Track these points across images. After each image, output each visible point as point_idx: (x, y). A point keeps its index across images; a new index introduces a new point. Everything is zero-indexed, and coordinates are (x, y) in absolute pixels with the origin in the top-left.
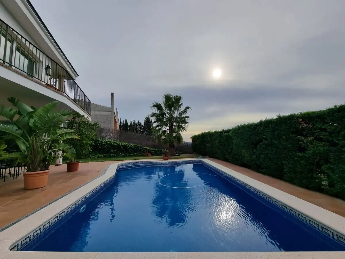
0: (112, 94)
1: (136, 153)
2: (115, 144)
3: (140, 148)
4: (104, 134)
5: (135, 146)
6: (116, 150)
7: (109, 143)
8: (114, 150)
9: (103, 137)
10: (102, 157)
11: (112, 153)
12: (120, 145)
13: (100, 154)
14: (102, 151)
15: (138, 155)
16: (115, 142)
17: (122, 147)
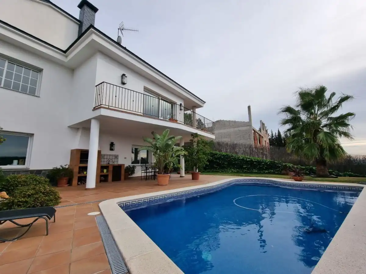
0: (249, 107)
1: (272, 171)
2: (248, 160)
3: (278, 164)
4: (237, 150)
5: (271, 162)
6: (249, 166)
7: (241, 158)
8: (247, 166)
9: (236, 153)
10: (235, 172)
11: (245, 168)
12: (252, 161)
13: (234, 169)
14: (235, 166)
15: (275, 173)
16: (248, 157)
17: (255, 163)
